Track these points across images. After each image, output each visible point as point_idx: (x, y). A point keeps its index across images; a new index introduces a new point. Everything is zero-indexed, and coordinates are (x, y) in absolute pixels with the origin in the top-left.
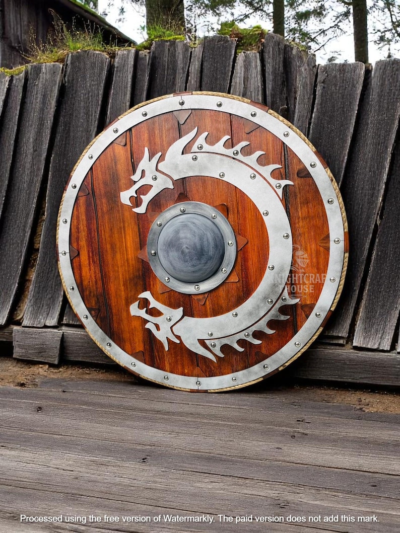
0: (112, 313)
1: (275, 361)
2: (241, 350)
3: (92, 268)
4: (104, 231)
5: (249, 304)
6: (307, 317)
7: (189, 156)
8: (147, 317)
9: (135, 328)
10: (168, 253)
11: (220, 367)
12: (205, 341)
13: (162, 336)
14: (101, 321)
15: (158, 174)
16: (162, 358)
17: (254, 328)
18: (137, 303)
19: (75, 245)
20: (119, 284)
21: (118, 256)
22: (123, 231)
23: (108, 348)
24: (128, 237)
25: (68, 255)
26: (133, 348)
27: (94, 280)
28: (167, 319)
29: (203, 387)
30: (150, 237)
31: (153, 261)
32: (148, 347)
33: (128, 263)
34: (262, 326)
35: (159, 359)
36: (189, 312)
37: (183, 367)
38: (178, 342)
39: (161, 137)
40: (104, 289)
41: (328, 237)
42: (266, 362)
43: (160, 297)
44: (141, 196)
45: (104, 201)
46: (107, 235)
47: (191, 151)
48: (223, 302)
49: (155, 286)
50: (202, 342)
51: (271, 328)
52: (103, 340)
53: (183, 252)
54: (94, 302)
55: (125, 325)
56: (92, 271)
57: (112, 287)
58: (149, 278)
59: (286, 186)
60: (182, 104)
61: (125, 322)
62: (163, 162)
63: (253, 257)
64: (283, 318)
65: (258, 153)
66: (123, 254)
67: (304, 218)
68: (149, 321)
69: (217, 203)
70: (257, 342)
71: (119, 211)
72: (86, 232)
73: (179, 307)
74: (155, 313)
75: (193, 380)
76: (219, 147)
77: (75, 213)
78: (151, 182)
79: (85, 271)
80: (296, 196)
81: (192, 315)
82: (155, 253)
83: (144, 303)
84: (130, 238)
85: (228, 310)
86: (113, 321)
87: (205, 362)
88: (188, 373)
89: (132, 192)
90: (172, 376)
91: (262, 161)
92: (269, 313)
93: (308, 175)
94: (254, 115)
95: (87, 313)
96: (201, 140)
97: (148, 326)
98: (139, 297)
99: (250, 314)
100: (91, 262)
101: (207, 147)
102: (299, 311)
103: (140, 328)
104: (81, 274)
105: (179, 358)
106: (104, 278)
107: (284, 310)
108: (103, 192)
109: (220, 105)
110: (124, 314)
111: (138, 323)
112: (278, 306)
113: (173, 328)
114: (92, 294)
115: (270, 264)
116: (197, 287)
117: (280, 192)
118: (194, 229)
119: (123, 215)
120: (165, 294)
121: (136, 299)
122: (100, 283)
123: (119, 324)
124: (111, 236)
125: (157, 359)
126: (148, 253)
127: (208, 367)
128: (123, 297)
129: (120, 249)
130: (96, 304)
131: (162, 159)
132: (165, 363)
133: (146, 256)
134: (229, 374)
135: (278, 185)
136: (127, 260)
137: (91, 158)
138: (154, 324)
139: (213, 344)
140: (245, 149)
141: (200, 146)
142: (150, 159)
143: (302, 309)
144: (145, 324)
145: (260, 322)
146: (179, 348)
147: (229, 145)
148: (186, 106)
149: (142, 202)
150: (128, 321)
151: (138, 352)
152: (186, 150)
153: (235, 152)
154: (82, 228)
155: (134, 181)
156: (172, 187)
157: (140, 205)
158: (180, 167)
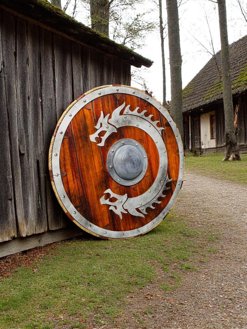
0: (89, 206)
1: (167, 209)
2: (153, 208)
3: (75, 181)
4: (81, 158)
5: (154, 185)
6: (175, 186)
7: (123, 116)
8: (110, 203)
9: (103, 211)
10: (125, 165)
11: (146, 220)
12: (139, 208)
13: (118, 212)
14: (83, 213)
15: (109, 125)
16: (119, 225)
17: (158, 196)
18: (104, 196)
19: (63, 169)
20: (93, 188)
21: (91, 172)
22: (92, 157)
23: (89, 228)
24: (95, 161)
25: (60, 176)
26: (103, 224)
27: (77, 188)
28: (120, 202)
29: (141, 233)
30: (108, 158)
31: (111, 171)
32: (111, 220)
33: (97, 175)
35: (118, 226)
36: (129, 196)
37: (130, 226)
38: (127, 213)
39: (108, 106)
40: (83, 193)
41: (178, 150)
42: (164, 210)
43: (115, 190)
44: (101, 137)
45: (80, 141)
46: (83, 160)
48: (144, 187)
49: (112, 185)
51: (164, 194)
52: (86, 224)
53: (133, 163)
54: (78, 202)
55: (98, 212)
56: (76, 184)
58: (109, 182)
59: (162, 130)
61: (98, 209)
62: (111, 119)
63: (153, 162)
64: (168, 188)
65: (151, 116)
66: (94, 170)
67: (170, 143)
68: (111, 206)
69: (137, 138)
70: (160, 202)
71: (89, 146)
72: (70, 160)
73: (125, 194)
74: (113, 200)
75: (136, 230)
76: (135, 112)
77: (62, 149)
78: (105, 129)
79: (71, 184)
81: (131, 197)
82: (112, 167)
84: (97, 161)
85: (146, 190)
86: (91, 211)
87: (139, 219)
88: (132, 228)
89: (96, 135)
90: (125, 232)
91: (153, 119)
92: (163, 187)
93: (169, 125)
94: (148, 99)
95: (75, 210)
96: (127, 109)
97: (110, 209)
98: (104, 193)
99: (156, 190)
100: (75, 178)
101: (130, 112)
102: (172, 184)
103: (106, 211)
104: (68, 186)
105: (127, 221)
106: (83, 186)
107: (168, 184)
108: (79, 135)
109: (134, 93)
110: (97, 205)
111: (105, 208)
112: (165, 183)
113: (124, 206)
114: (77, 198)
115: (160, 166)
116: (133, 181)
117: (160, 132)
119: (91, 148)
121: (102, 195)
122: (81, 189)
123: (94, 212)
124: (85, 161)
125: (117, 226)
126: (108, 167)
127: (141, 222)
128: (96, 195)
129: (91, 167)
130: (79, 203)
131: (110, 117)
132: (121, 227)
133: (107, 170)
134: (150, 222)
135: (159, 130)
136: (96, 173)
137: (71, 116)
138: (114, 206)
139: (142, 209)
140: (146, 114)
141: (127, 111)
142: (104, 117)
143: (173, 183)
144: (109, 208)
145: (159, 193)
146: (127, 216)
147: (139, 111)
148: (119, 92)
149: (102, 140)
150: (99, 209)
151: (107, 225)
152: (121, 113)
153: (142, 115)
154: (67, 158)
155: (96, 129)
156: (116, 132)
157: (101, 142)
158: (119, 121)
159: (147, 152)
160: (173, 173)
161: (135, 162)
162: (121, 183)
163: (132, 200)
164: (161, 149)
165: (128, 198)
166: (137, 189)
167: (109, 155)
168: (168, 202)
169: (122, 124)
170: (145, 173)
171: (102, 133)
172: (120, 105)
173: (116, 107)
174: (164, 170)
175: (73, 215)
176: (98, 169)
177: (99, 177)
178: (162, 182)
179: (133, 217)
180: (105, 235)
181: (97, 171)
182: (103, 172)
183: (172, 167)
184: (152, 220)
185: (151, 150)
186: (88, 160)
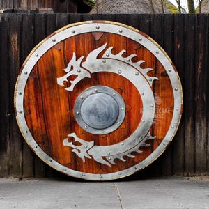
0: (52, 144)
1: (141, 165)
2: (124, 160)
5: (130, 139)
6: (159, 144)
7: (101, 60)
8: (73, 146)
9: (66, 152)
10: (89, 116)
12: (106, 157)
13: (82, 155)
15: (81, 69)
16: (81, 166)
17: (132, 150)
18: (67, 139)
19: (27, 108)
20: (56, 129)
21: (56, 114)
23: (50, 162)
24: (62, 104)
25: (23, 113)
26: (64, 162)
27: (40, 127)
28: (85, 147)
29: (103, 179)
30: (76, 104)
31: (77, 118)
32: (73, 161)
33: (62, 118)
34: (136, 149)
36: (97, 143)
37: (93, 170)
38: (90, 158)
39: (84, 47)
40: (47, 132)
41: (173, 107)
42: (137, 165)
43: (81, 136)
44: (70, 81)
45: (46, 82)
46: (48, 102)
47: (102, 57)
48: (116, 138)
49: (78, 130)
50: (104, 158)
51: (141, 150)
52: (47, 158)
53: (98, 117)
55: (59, 150)
56: (39, 122)
57: (52, 131)
59: (154, 80)
60: (98, 28)
62: (85, 62)
63: (134, 116)
64: (147, 145)
65: (141, 62)
66: (59, 113)
68: (74, 148)
69: (116, 87)
70: (133, 157)
71: (56, 89)
72: (34, 100)
73: (91, 141)
74: (78, 144)
75: (99, 175)
76: (119, 56)
77: (27, 88)
78: (77, 74)
79: (34, 122)
80: (159, 86)
81: (99, 145)
83: (72, 139)
84: (63, 105)
85: (118, 142)
86: (52, 148)
88: (96, 172)
89: (65, 78)
90: (87, 174)
91: (143, 66)
92: (140, 143)
93: (167, 75)
94: (140, 40)
95: (37, 145)
96: (109, 51)
97: (73, 151)
98: (69, 135)
99: (130, 144)
100: (38, 117)
101: (112, 56)
102: (155, 142)
103: (69, 152)
105: (91, 165)
106: (46, 125)
107: (147, 142)
108: (45, 77)
109: (121, 32)
110: (59, 146)
111: (68, 149)
112: (144, 140)
113: (88, 151)
114: (39, 135)
115: (142, 120)
116: (103, 131)
117: (151, 83)
118: (105, 103)
119: (58, 91)
120: (84, 134)
121: (67, 137)
122: (44, 129)
123: (56, 150)
124: (51, 103)
126: (75, 113)
127: (106, 169)
128: (59, 136)
129: (57, 110)
130: (42, 140)
131: (84, 60)
132: (83, 168)
133: (73, 115)
134: (117, 172)
135: (150, 80)
136: (61, 116)
137: (37, 56)
138: (77, 150)
139: (110, 158)
140: (134, 59)
141: (108, 55)
142: (76, 60)
143: (157, 141)
146: (91, 161)
147: (125, 55)
148: (100, 30)
150: (62, 149)
151: (68, 164)
152: (99, 56)
153: (128, 60)
154: (32, 98)
155: (66, 72)
156: (90, 77)
157: (70, 86)
158: (95, 65)
159: (127, 103)
160: (159, 131)
161: (101, 116)
162: (87, 130)
163: (98, 148)
164: (148, 102)
165: (95, 146)
166: (108, 139)
167: (77, 101)
168: (144, 158)
169: (98, 69)
170: (119, 125)
171: (72, 77)
172: (99, 46)
173: (94, 49)
174: (146, 125)
175: (34, 149)
176: (64, 113)
177: (63, 121)
178: (141, 137)
179: (97, 163)
180: (64, 172)
181: (63, 115)
182: (69, 117)
183: (159, 124)
184: (119, 171)
185: (133, 101)
186: (54, 103)
